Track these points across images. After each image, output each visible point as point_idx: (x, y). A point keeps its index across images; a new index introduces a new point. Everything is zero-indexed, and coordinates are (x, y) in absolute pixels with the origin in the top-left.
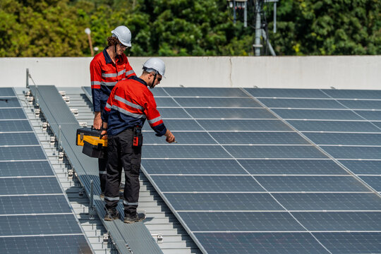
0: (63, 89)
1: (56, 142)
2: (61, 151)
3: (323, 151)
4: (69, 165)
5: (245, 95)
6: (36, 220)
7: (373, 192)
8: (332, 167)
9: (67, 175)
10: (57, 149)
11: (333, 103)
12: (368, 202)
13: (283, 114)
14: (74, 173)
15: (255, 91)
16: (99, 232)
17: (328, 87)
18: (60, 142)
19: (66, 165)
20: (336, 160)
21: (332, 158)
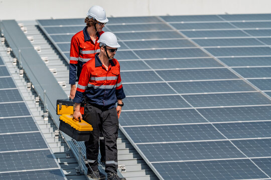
0: (21, 22)
1: (18, 62)
2: (21, 69)
3: (220, 61)
4: (27, 80)
5: (160, 21)
6: (4, 122)
7: (258, 91)
8: (227, 73)
9: (26, 87)
10: (18, 68)
11: (227, 25)
12: (255, 99)
13: (189, 34)
14: (31, 85)
15: (167, 18)
16: (52, 129)
17: (223, 13)
18: (21, 62)
19: (25, 79)
20: (230, 68)
21: (226, 67)
